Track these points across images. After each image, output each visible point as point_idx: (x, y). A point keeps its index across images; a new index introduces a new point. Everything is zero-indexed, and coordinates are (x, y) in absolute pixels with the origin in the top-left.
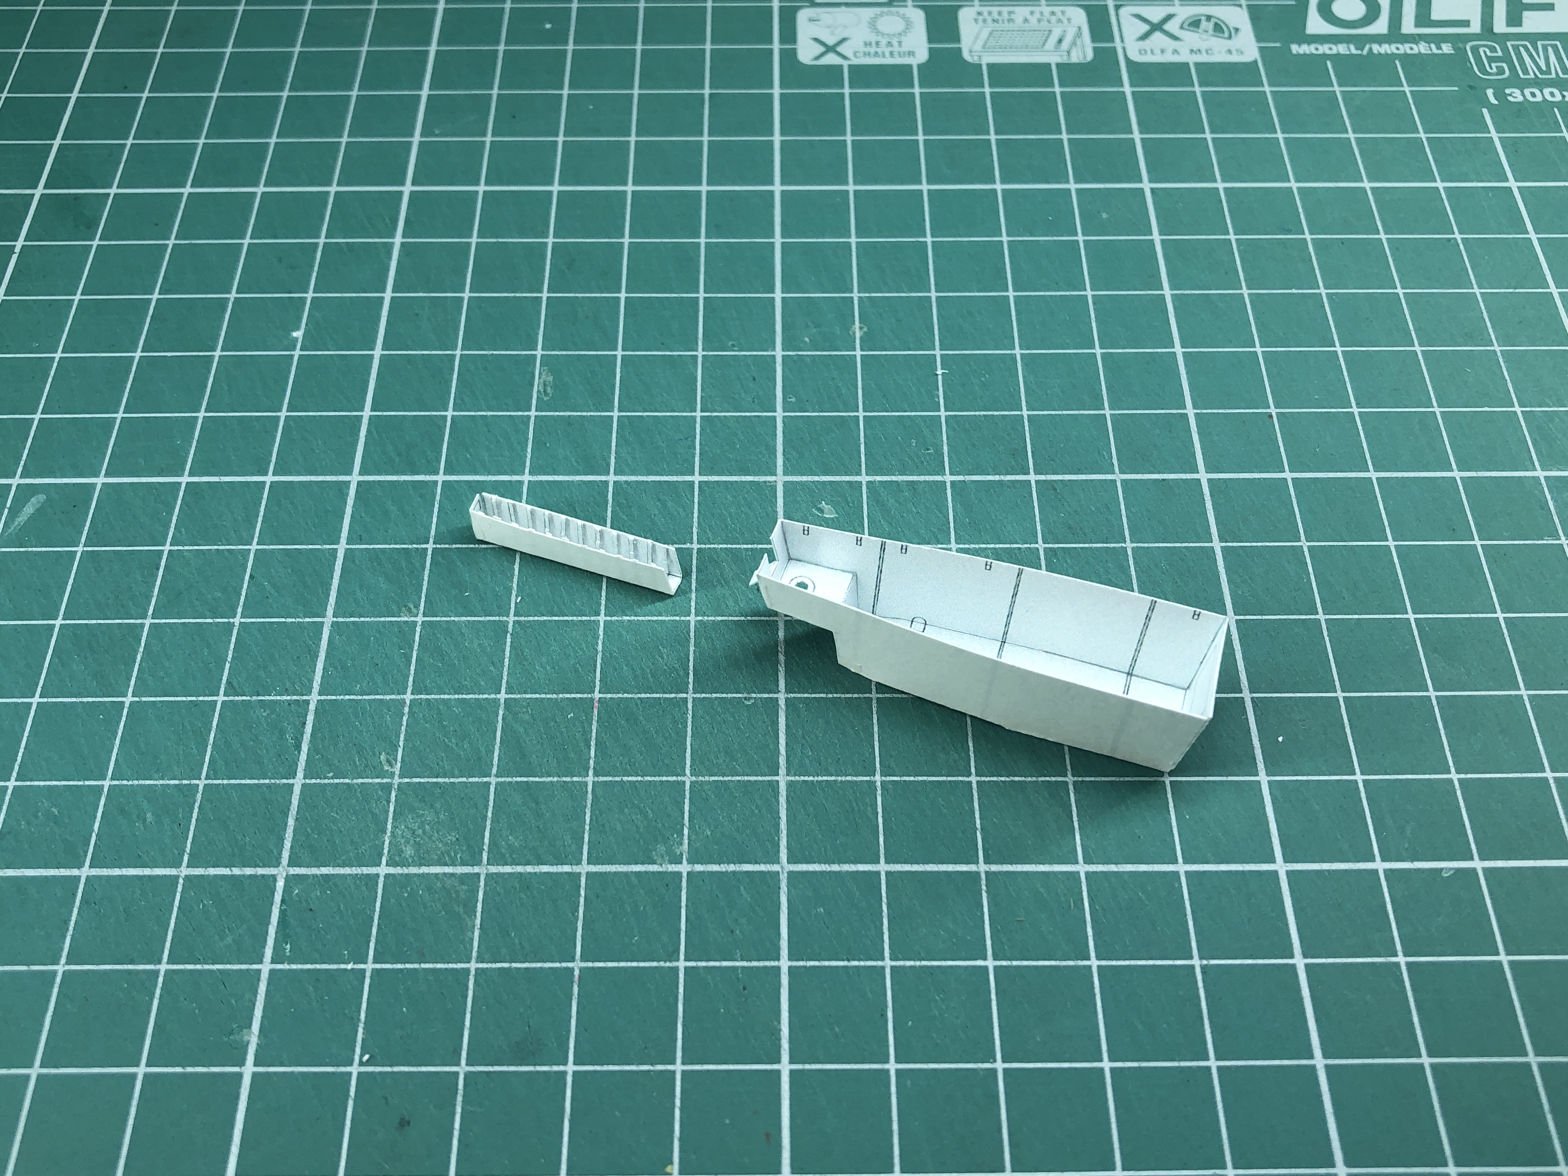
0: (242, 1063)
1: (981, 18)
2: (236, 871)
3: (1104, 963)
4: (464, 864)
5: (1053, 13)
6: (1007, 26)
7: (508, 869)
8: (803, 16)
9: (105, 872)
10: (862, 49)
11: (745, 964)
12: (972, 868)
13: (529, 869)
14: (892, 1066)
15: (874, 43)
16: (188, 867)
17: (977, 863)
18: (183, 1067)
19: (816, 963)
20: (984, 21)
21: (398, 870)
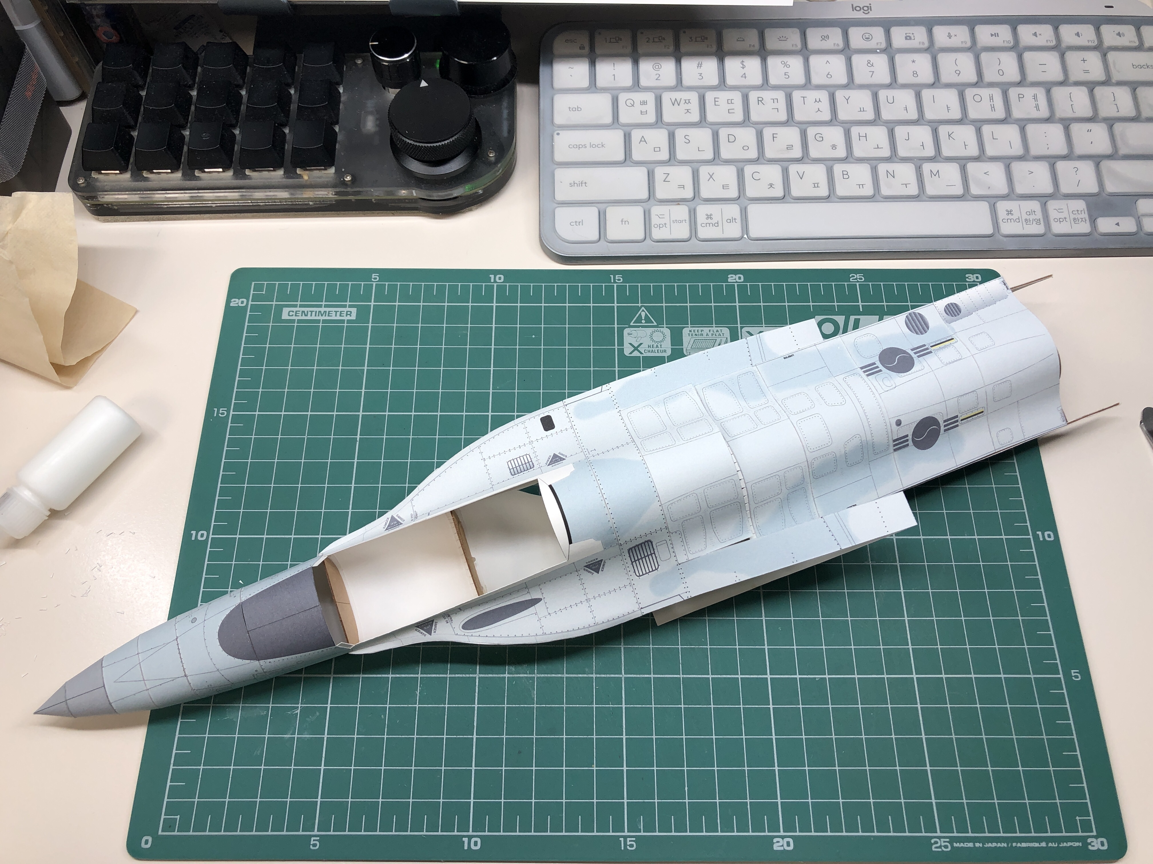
0: (473, 735)
1: (691, 333)
2: (464, 676)
3: (715, 706)
4: (530, 674)
5: (717, 331)
6: (700, 337)
7: (543, 675)
8: (626, 331)
9: (425, 676)
10: (647, 349)
11: (612, 706)
12: (679, 676)
13: (549, 675)
14: (654, 737)
15: (651, 347)
16: (449, 674)
17: (680, 674)
18: (457, 736)
19: (633, 706)
20: (692, 334)
21: (511, 676)
